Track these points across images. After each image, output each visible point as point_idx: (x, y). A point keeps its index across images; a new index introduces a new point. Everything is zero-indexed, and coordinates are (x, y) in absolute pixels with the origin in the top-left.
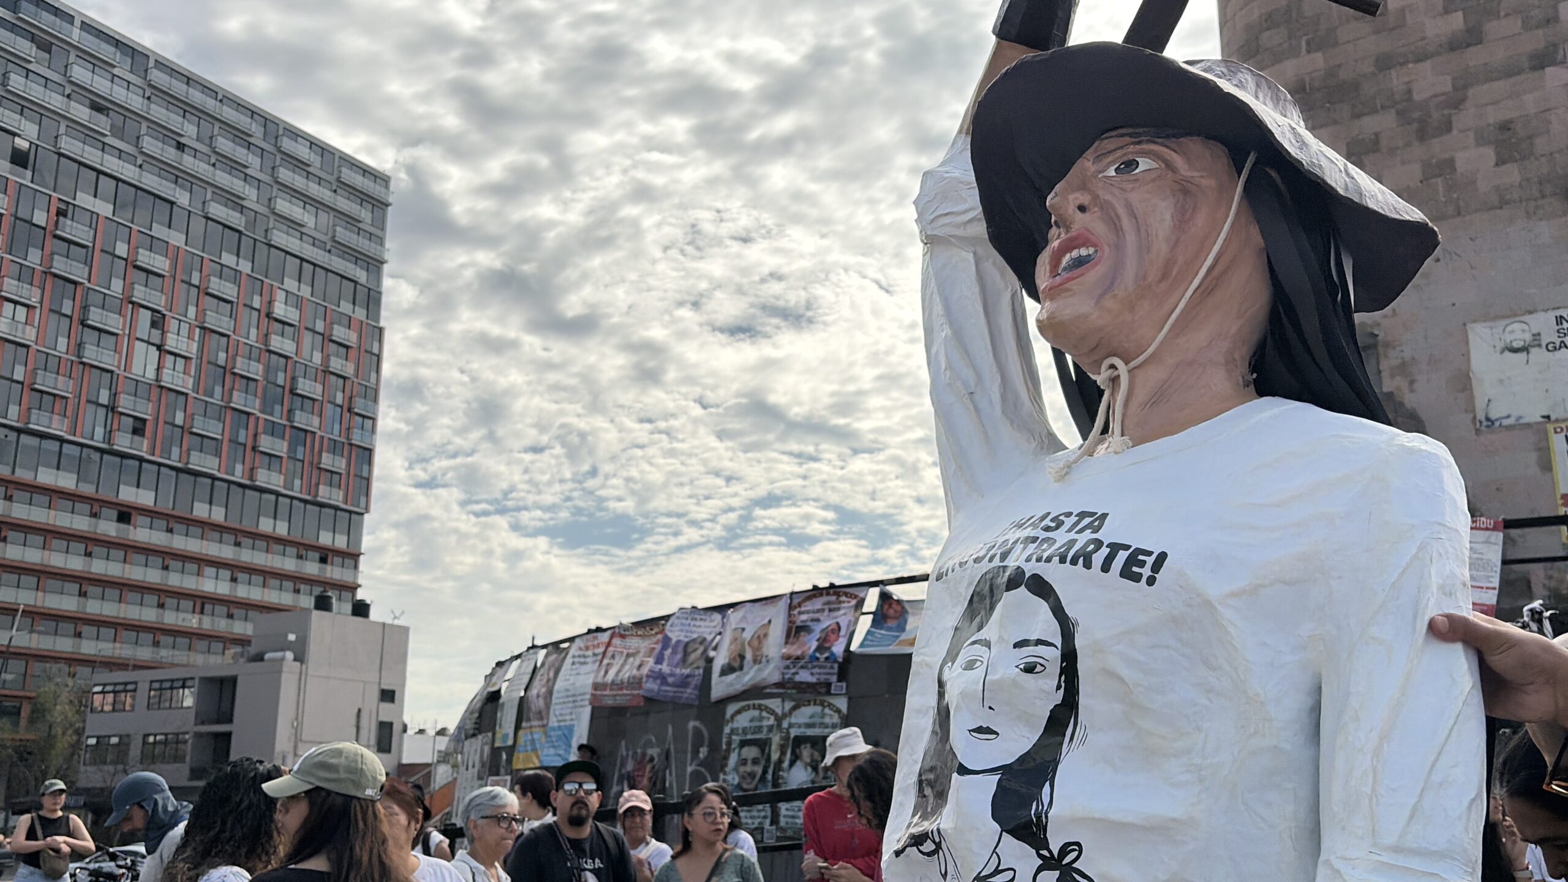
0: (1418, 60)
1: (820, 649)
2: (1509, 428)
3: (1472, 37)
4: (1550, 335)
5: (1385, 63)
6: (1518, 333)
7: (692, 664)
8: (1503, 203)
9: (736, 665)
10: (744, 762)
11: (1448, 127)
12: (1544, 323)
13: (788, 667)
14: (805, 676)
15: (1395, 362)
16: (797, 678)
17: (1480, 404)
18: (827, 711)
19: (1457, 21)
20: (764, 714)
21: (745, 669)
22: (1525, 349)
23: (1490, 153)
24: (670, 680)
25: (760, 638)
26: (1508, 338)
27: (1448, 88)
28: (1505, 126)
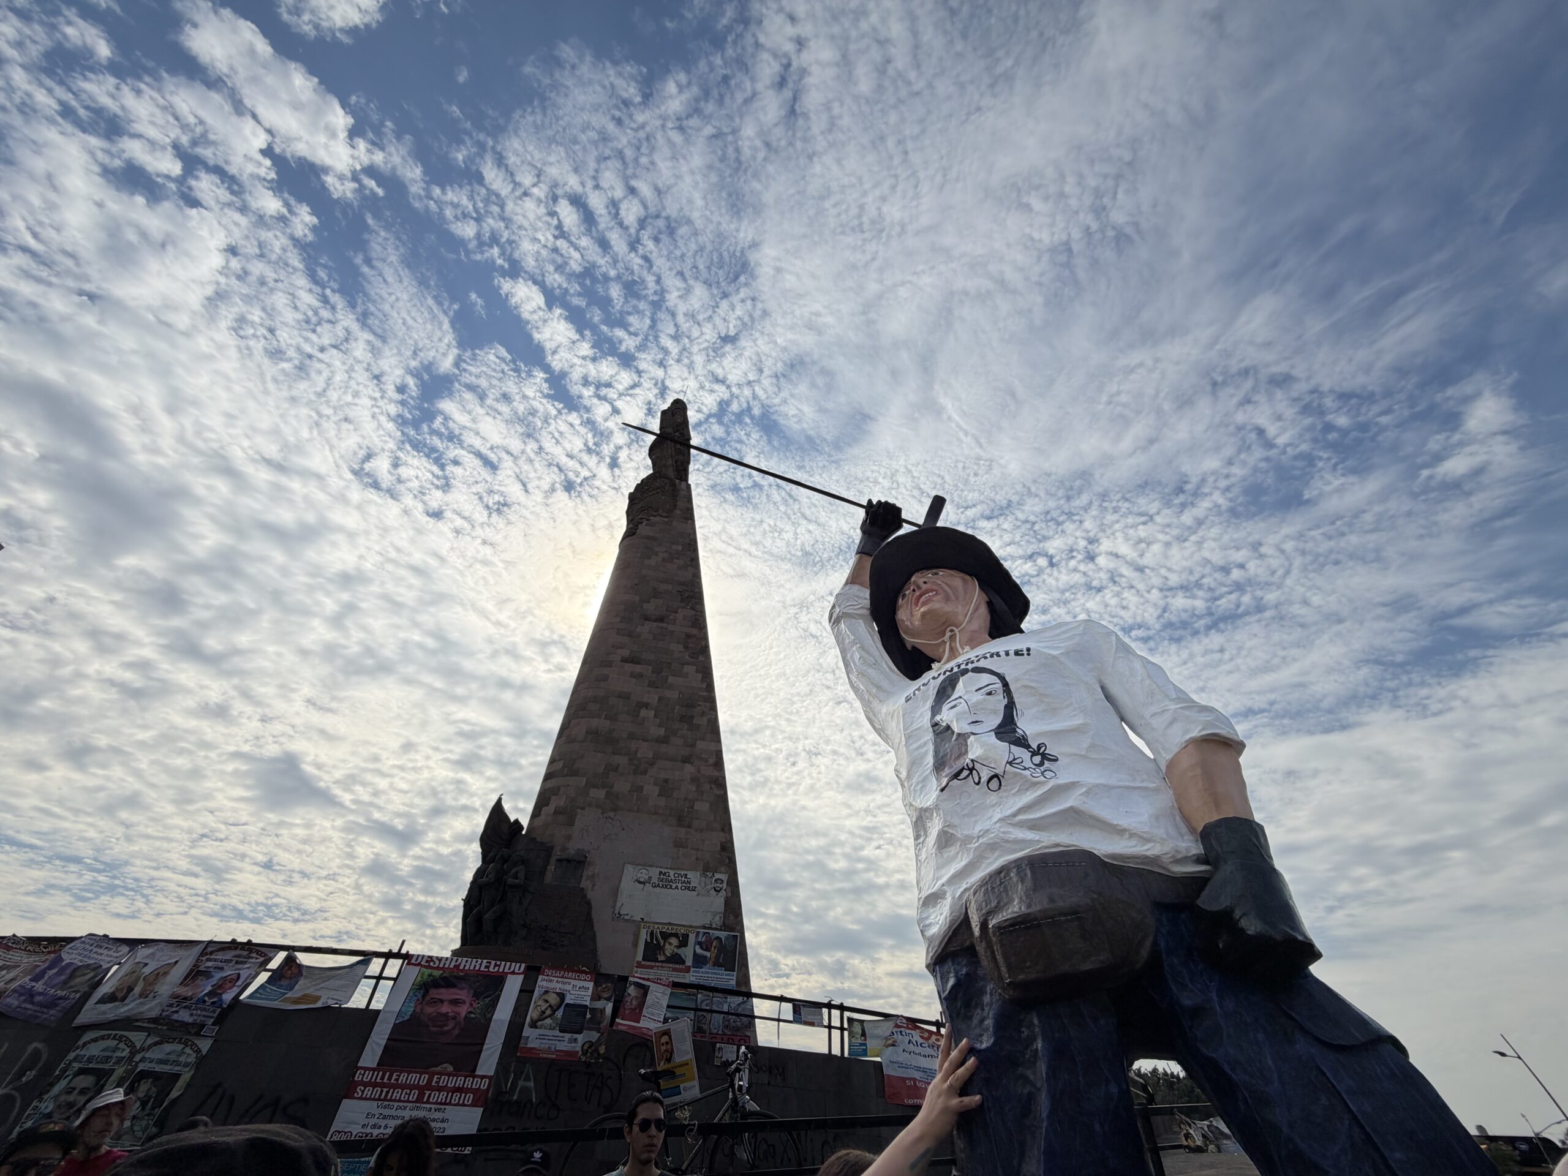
0: (643, 740)
1: (211, 994)
2: (627, 920)
3: (664, 740)
4: (655, 880)
5: (632, 736)
6: (643, 875)
7: (71, 987)
8: (656, 813)
9: (120, 995)
10: (69, 1091)
11: (645, 772)
12: (654, 872)
13: (171, 1005)
14: (184, 1016)
15: (590, 873)
16: (175, 1017)
17: (618, 905)
18: (188, 1050)
19: (662, 732)
20: (122, 1045)
21: (126, 1002)
22: (643, 883)
23: (657, 790)
24: (38, 999)
25: (160, 974)
26: (639, 875)
27: (651, 756)
28: (666, 781)
